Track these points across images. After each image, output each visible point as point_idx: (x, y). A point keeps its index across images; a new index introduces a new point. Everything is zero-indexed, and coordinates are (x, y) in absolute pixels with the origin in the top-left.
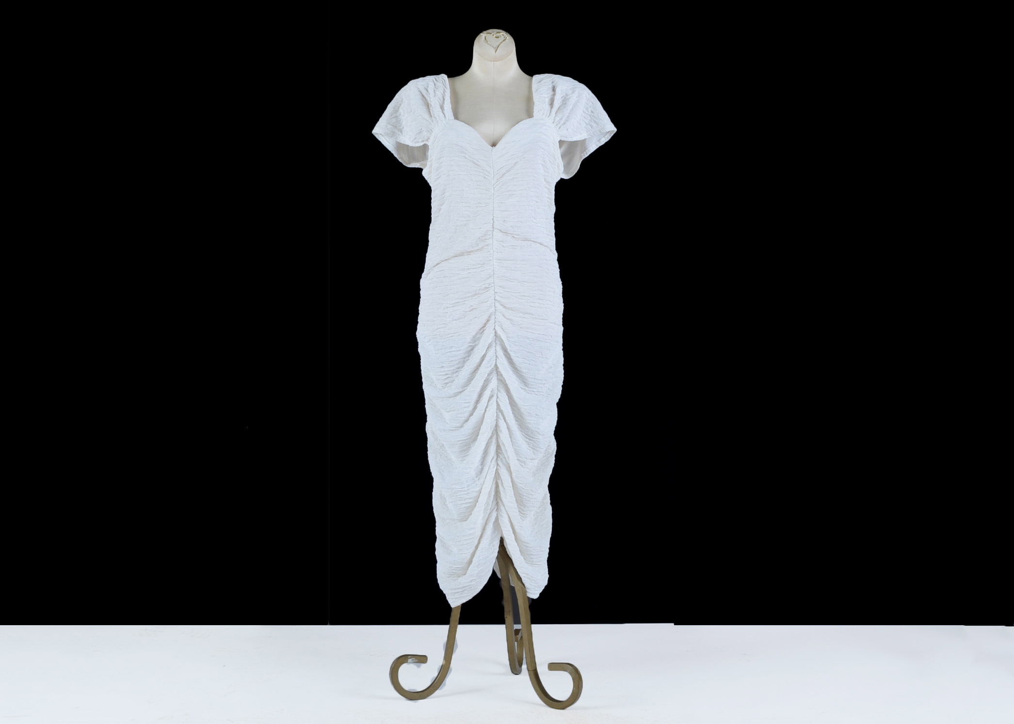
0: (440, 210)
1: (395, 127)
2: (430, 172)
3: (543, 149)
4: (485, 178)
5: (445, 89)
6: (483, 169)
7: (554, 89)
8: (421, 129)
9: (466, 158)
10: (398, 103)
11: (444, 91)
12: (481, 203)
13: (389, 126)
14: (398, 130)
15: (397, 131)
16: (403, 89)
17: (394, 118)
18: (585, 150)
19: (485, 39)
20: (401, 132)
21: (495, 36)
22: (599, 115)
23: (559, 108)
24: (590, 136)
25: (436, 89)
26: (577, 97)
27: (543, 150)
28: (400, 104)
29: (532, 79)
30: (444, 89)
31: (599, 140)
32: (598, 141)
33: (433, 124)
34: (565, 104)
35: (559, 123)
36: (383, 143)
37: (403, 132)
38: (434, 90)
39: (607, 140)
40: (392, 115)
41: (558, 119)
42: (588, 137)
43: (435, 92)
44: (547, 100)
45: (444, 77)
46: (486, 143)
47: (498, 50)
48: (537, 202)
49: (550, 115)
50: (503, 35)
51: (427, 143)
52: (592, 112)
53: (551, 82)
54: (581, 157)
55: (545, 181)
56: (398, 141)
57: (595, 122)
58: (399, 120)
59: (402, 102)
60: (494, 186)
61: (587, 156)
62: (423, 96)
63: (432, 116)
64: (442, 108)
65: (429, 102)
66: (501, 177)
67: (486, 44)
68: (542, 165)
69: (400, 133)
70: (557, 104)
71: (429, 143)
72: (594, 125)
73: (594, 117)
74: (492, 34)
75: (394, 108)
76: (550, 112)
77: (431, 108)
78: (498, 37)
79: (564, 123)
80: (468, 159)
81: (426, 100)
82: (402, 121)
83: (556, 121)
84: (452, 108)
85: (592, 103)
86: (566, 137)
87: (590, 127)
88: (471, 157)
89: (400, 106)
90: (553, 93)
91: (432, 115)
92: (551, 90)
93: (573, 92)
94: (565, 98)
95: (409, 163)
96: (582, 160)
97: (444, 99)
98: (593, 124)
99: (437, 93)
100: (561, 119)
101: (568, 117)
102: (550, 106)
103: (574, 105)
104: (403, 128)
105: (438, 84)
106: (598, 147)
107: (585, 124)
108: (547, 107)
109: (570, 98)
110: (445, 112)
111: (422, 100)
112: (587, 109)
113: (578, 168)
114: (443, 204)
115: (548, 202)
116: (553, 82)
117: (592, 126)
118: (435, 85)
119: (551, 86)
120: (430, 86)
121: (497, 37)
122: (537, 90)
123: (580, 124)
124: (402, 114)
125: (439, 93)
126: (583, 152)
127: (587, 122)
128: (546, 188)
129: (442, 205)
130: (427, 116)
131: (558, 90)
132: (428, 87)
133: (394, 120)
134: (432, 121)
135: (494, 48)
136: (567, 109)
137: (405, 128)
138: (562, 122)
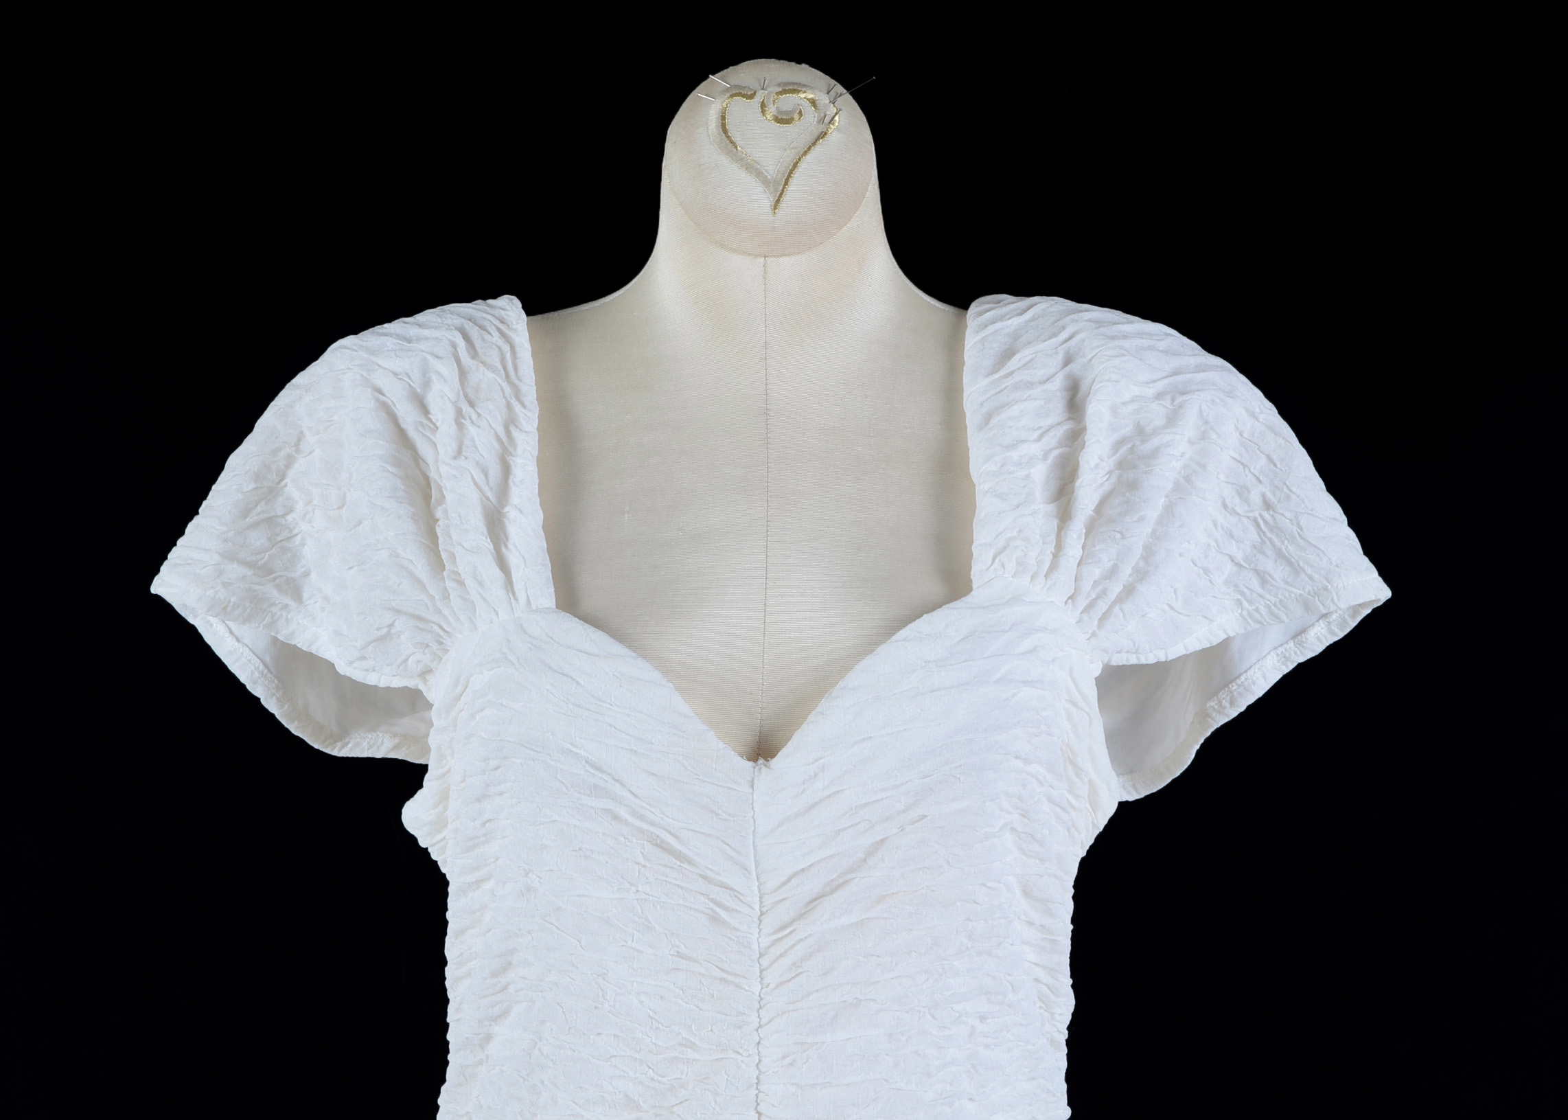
0: (488, 1038)
1: (266, 571)
2: (439, 824)
3: (1017, 758)
4: (715, 919)
5: (517, 407)
6: (705, 877)
7: (1075, 401)
8: (392, 625)
9: (616, 817)
10: (275, 452)
11: (510, 422)
12: (692, 1046)
13: (235, 571)
14: (278, 587)
15: (275, 593)
16: (301, 379)
17: (255, 525)
18: (1226, 685)
19: (725, 131)
20: (297, 595)
21: (771, 110)
22: (1303, 520)
23: (1099, 509)
24: (1254, 626)
25: (466, 408)
26: (1190, 442)
27: (1019, 764)
28: (290, 460)
29: (954, 343)
30: (509, 406)
31: (1298, 635)
32: (1294, 637)
33: (446, 612)
34: (1133, 485)
35: (1104, 592)
36: (208, 639)
37: (305, 596)
38: (459, 413)
39: (1341, 635)
40: (245, 513)
41: (1097, 573)
42: (1242, 631)
43: (460, 426)
44: (1040, 473)
45: (509, 307)
46: (721, 745)
47: (785, 199)
49: (1054, 567)
50: (813, 102)
51: (421, 687)
52: (1267, 505)
53: (1060, 358)
54: (1204, 715)
56: (281, 638)
57: (1281, 556)
58: (285, 534)
59: (297, 445)
60: (765, 961)
61: (1233, 713)
62: (402, 437)
63: (443, 567)
64: (495, 524)
65: (433, 474)
66: (800, 917)
67: (724, 161)
68: (1013, 830)
69: (288, 600)
70: (1087, 494)
71: (435, 692)
72: (1278, 572)
73: (1276, 529)
74: (758, 99)
75: (258, 477)
76: (1059, 547)
77: (439, 514)
78: (788, 121)
79: (1129, 591)
80: (626, 823)
81: (416, 457)
82: (298, 540)
83: (1087, 586)
84: (546, 528)
85: (1270, 459)
86: (1137, 652)
87: (1255, 583)
88: (642, 818)
89: (288, 466)
90: (1068, 426)
91: (444, 556)
92: (1058, 410)
93: (1173, 419)
94: (1132, 450)
96: (1208, 734)
97: (506, 470)
98: (1269, 565)
99: (471, 429)
100: (1112, 573)
101: (1148, 552)
102: (1051, 508)
103: (1177, 487)
104: (307, 574)
105: (482, 377)
106: (1291, 667)
107: (1229, 568)
108: (1041, 513)
109: (1155, 453)
110: (513, 559)
111: (397, 463)
112: (1242, 492)
114: (504, 1014)
115: (1037, 980)
116: (1068, 361)
117: (1263, 578)
118: (463, 373)
119: (1057, 384)
120: (437, 385)
121: (783, 119)
122: (988, 417)
123: (1206, 571)
124: (300, 507)
125: (482, 440)
126: (1216, 694)
127: (1239, 557)
128: (1030, 923)
129: (495, 1019)
130: (421, 567)
131: (1097, 411)
132: (427, 384)
133: (258, 539)
134: (446, 596)
135: (766, 182)
136: (1141, 519)
137: (314, 576)
138: (1116, 588)
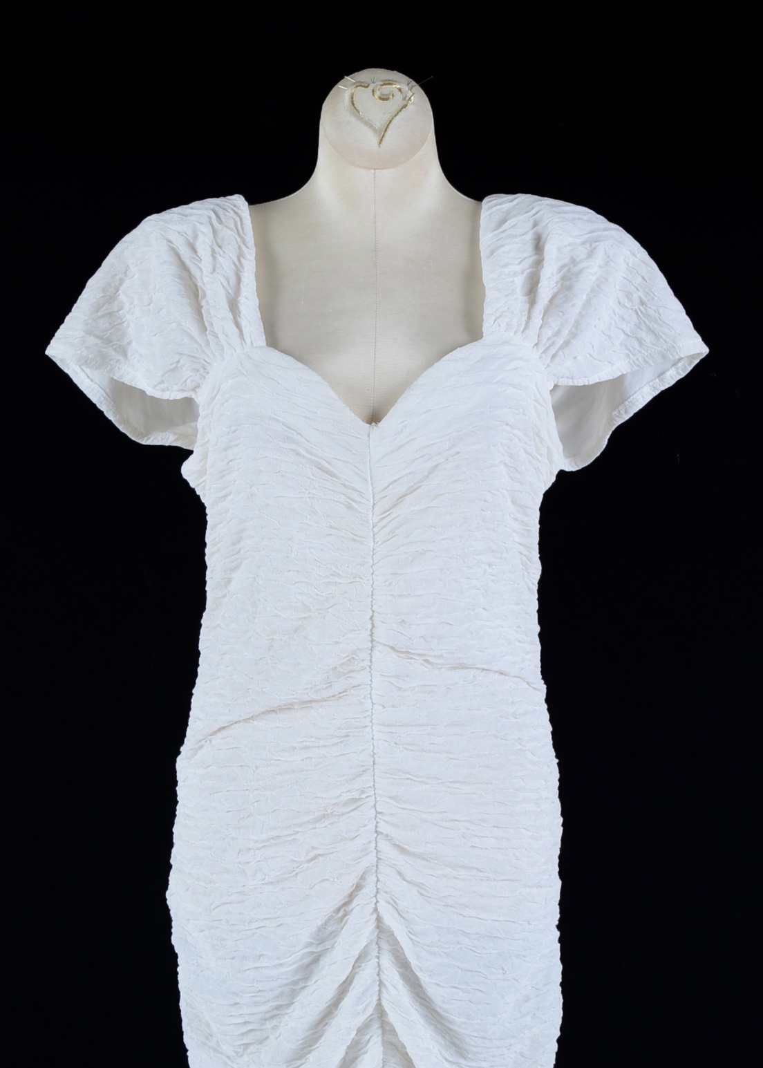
0: (229, 581)
1: (108, 341)
2: (202, 472)
3: (507, 424)
4: (349, 507)
5: (244, 248)
6: (344, 485)
7: (538, 245)
8: (178, 362)
9: (298, 454)
10: (114, 276)
11: (241, 255)
12: (338, 575)
13: (92, 340)
14: (115, 350)
15: (113, 353)
16: (128, 238)
17: (103, 316)
18: (623, 403)
19: (353, 104)
20: (125, 355)
21: (378, 94)
22: (661, 310)
23: (551, 301)
24: (637, 368)
25: (217, 249)
26: (600, 267)
27: (508, 428)
28: (122, 281)
29: (475, 217)
30: (240, 248)
31: (661, 375)
32: (658, 377)
33: (208, 352)
34: (569, 288)
35: (553, 343)
36: (76, 381)
37: (129, 355)
38: (213, 251)
39: (683, 375)
40: (98, 310)
41: (550, 333)
42: (630, 371)
43: (214, 258)
44: (520, 282)
45: (239, 200)
46: (353, 415)
47: (384, 139)
48: (490, 565)
49: (526, 327)
50: (400, 90)
51: (193, 397)
52: (642, 303)
53: (531, 223)
54: (611, 419)
55: (513, 502)
56: (115, 378)
57: (650, 330)
58: (119, 321)
59: (125, 273)
60: (376, 530)
61: (627, 417)
62: (183, 265)
63: (205, 329)
64: (234, 306)
65: (199, 284)
66: (394, 506)
67: (353, 119)
68: (506, 465)
69: (121, 358)
70: (546, 290)
71: (201, 398)
72: (648, 339)
73: (647, 315)
74: (371, 88)
75: (104, 290)
76: (529, 318)
77: (203, 303)
78: (387, 99)
79: (567, 343)
80: (303, 456)
81: (190, 275)
82: (125, 324)
83: (544, 340)
84: (260, 307)
85: (643, 278)
86: (572, 378)
87: (636, 345)
88: (311, 453)
89: (120, 285)
90: (535, 257)
91: (206, 324)
92: (529, 249)
93: (590, 254)
94: (569, 271)
95: (147, 434)
96: (614, 429)
97: (239, 280)
98: (643, 334)
99: (220, 259)
100: (558, 333)
101: (577, 324)
102: (526, 298)
103: (593, 290)
104: (130, 343)
105: (227, 233)
106: (657, 392)
107: (622, 336)
108: (520, 301)
109: (581, 272)
110: (243, 322)
111: (180, 277)
112: (629, 295)
113: (604, 446)
114: (237, 567)
115: (520, 553)
116: (535, 225)
117: (640, 342)
118: (215, 232)
119: (529, 237)
120: (201, 238)
121: (384, 98)
122: (492, 252)
123: (610, 337)
124: (127, 306)
125: (226, 264)
126: (617, 407)
127: (628, 330)
128: (516, 520)
129: (234, 569)
130: (194, 329)
131: (550, 250)
132: (196, 237)
133: (104, 324)
134: (208, 344)
135: (375, 130)
136: (573, 305)
137: (134, 343)
138: (560, 341)
